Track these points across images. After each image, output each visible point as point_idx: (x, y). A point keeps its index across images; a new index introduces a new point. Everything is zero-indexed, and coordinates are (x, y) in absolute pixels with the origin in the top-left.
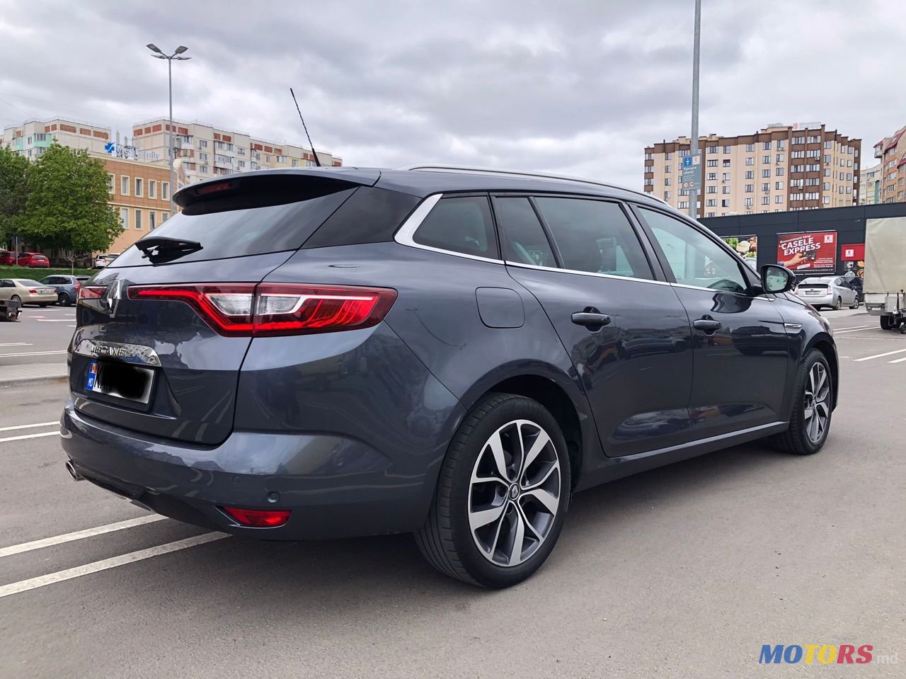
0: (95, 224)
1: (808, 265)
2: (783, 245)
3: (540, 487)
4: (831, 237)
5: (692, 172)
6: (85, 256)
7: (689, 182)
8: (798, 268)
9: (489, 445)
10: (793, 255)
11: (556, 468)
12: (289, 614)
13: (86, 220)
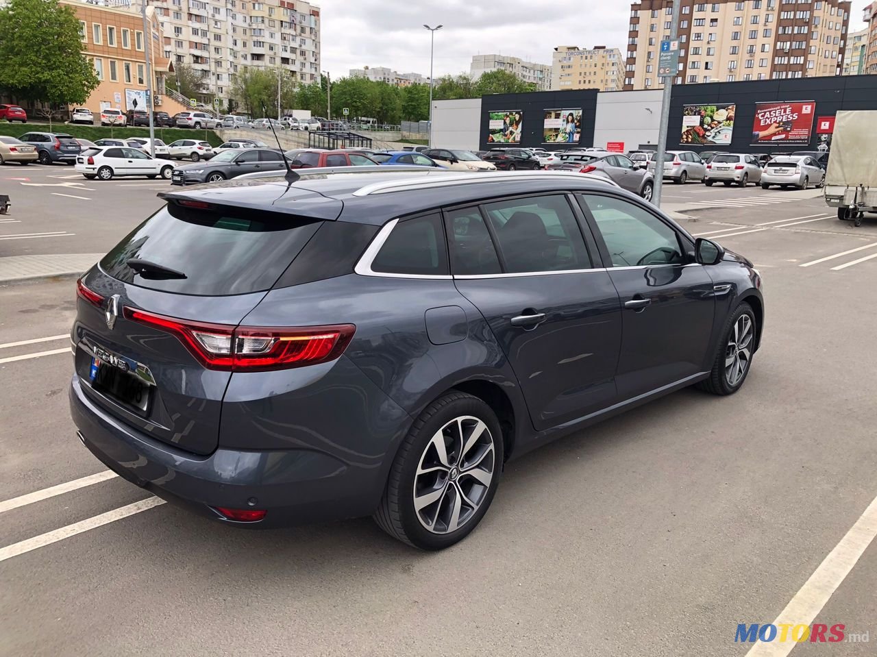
0: (70, 76)
1: (783, 136)
2: (760, 115)
3: (478, 467)
4: (809, 107)
5: (669, 58)
6: (62, 108)
7: (665, 69)
8: (773, 139)
9: (433, 443)
10: (769, 126)
11: (491, 450)
12: (267, 573)
13: (61, 72)
